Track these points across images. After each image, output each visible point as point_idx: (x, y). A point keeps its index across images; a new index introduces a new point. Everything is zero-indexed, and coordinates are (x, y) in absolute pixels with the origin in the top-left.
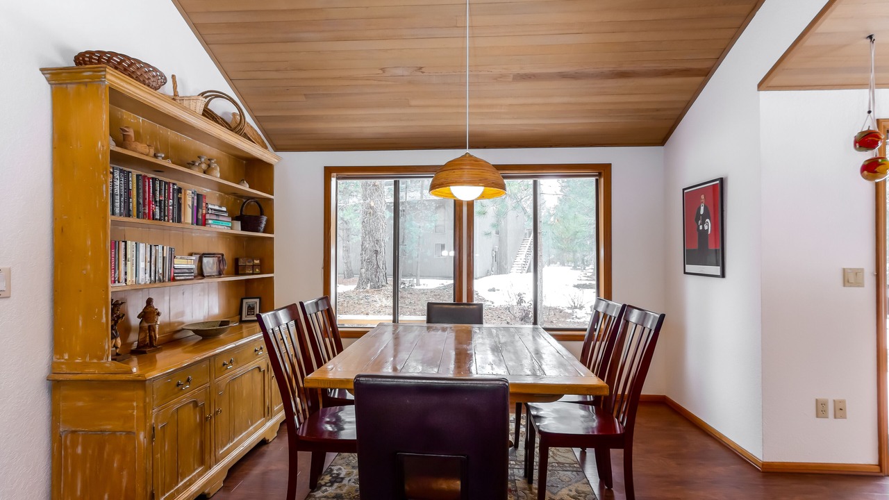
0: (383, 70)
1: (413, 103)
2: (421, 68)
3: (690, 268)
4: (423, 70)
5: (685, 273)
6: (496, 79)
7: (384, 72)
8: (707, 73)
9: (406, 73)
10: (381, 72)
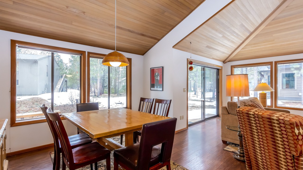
0: (67, 7)
1: (74, 23)
2: (84, 12)
3: (152, 89)
4: (85, 13)
5: (151, 90)
6: (110, 25)
7: (67, 8)
8: (159, 40)
9: (77, 12)
10: (66, 7)
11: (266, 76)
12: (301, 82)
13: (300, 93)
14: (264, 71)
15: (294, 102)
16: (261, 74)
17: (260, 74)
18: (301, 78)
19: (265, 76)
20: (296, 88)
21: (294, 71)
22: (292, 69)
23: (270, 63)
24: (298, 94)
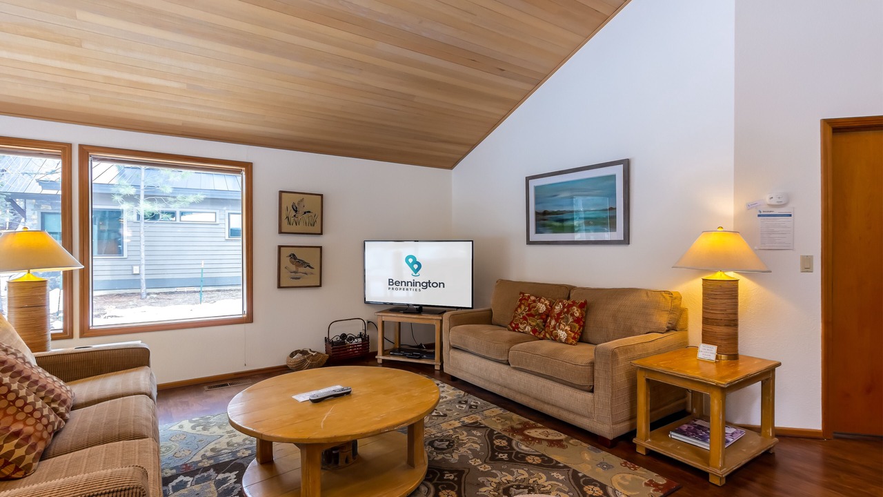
11: (34, 214)
12: (140, 236)
13: (135, 267)
14: (25, 196)
15: (120, 293)
16: (13, 203)
17: (8, 203)
18: (138, 225)
19: (28, 213)
20: (125, 255)
21: (123, 203)
22: (117, 198)
23: (63, 150)
24: (132, 270)
